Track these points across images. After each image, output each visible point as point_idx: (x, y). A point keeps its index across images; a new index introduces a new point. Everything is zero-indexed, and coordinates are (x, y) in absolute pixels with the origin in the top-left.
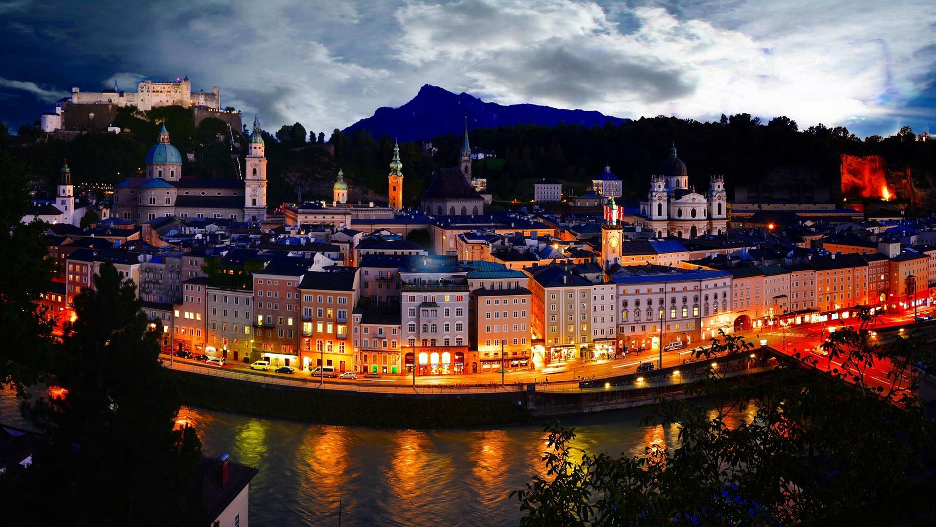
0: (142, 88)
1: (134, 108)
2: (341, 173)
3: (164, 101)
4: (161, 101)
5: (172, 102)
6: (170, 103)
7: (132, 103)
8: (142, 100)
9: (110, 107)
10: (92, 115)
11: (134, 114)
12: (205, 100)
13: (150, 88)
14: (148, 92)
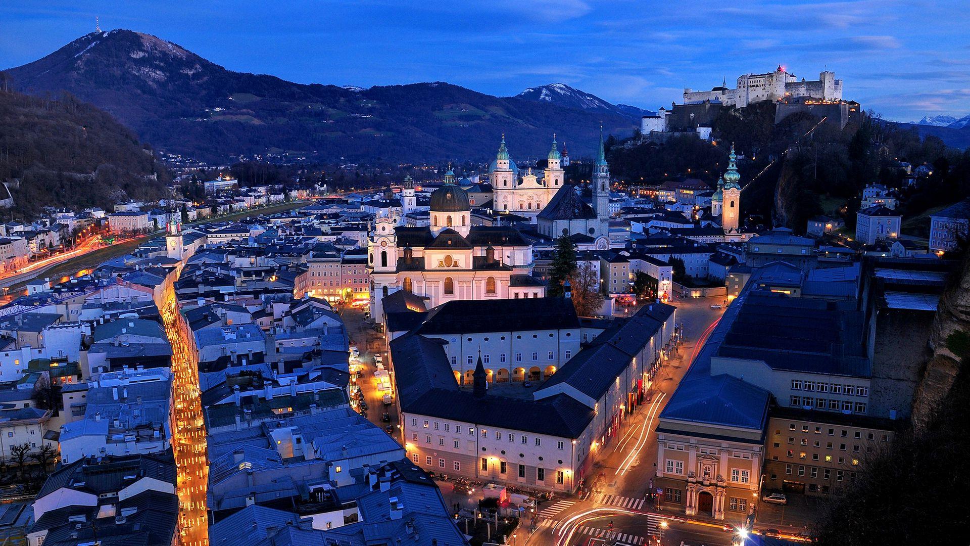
1: (732, 106)
3: (760, 96)
4: (757, 96)
5: (766, 96)
6: (764, 98)
7: (732, 100)
8: (740, 97)
9: (708, 106)
10: (692, 115)
11: (732, 112)
12: (807, 90)
13: (746, 83)
14: (744, 87)
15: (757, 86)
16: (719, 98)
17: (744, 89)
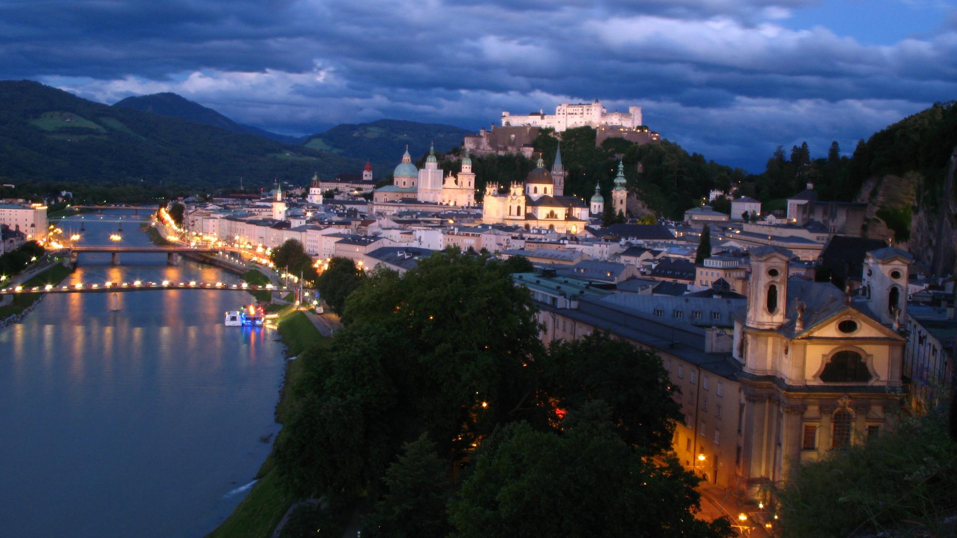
0: (559, 110)
1: (552, 130)
2: (598, 187)
3: (578, 123)
4: (576, 123)
5: (584, 123)
6: (583, 125)
7: (551, 124)
8: (559, 122)
9: (528, 129)
10: (513, 136)
11: (551, 134)
12: (620, 120)
13: (565, 111)
14: (564, 114)
15: (576, 114)
16: (537, 122)
17: (563, 116)
